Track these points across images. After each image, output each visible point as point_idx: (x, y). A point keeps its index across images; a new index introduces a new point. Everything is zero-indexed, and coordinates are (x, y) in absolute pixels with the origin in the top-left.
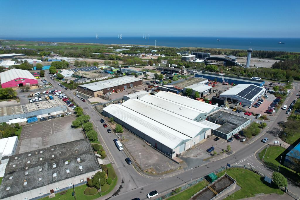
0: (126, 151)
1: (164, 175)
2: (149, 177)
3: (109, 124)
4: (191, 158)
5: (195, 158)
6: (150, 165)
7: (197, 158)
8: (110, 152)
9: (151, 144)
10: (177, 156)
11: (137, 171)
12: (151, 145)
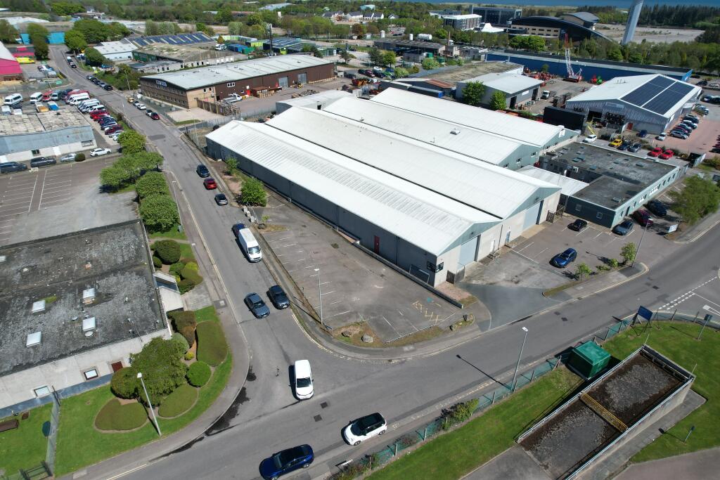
0: (272, 263)
1: (406, 349)
2: (352, 354)
3: (224, 179)
4: (500, 287)
5: (514, 285)
6: (356, 313)
7: (520, 285)
8: (215, 266)
9: (359, 239)
10: (451, 278)
11: (309, 332)
12: (358, 242)
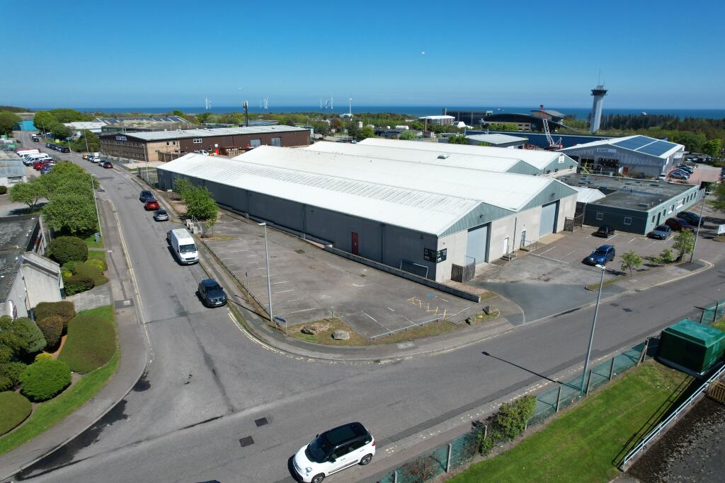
0: (210, 265)
10: (458, 273)
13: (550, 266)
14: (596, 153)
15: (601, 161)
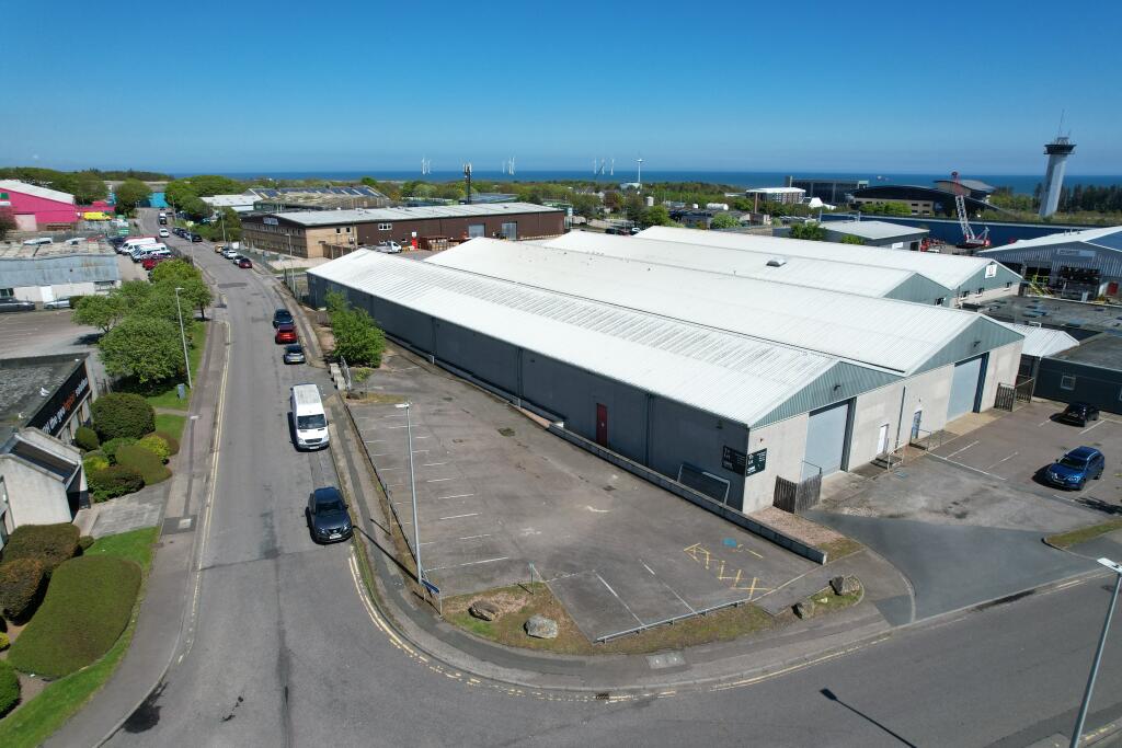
0: (347, 453)
1: (657, 662)
10: (785, 499)
12: (561, 425)
13: (968, 483)
14: (1055, 257)
15: (1065, 272)
